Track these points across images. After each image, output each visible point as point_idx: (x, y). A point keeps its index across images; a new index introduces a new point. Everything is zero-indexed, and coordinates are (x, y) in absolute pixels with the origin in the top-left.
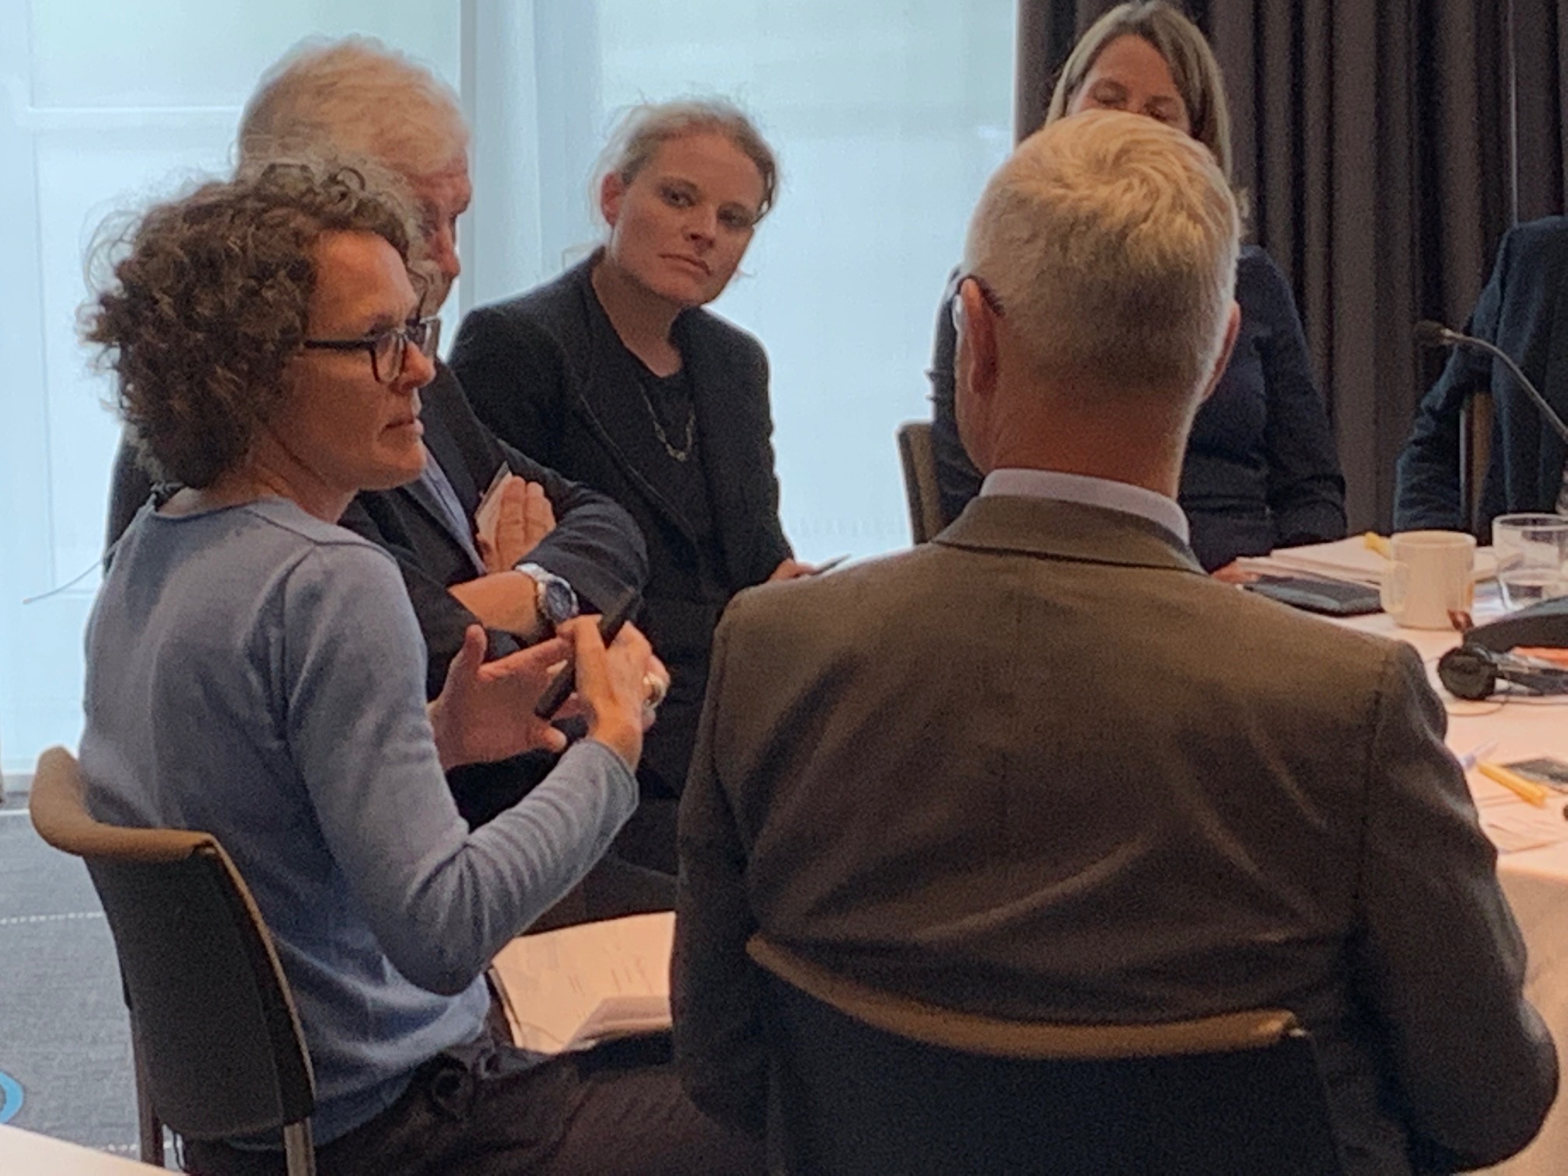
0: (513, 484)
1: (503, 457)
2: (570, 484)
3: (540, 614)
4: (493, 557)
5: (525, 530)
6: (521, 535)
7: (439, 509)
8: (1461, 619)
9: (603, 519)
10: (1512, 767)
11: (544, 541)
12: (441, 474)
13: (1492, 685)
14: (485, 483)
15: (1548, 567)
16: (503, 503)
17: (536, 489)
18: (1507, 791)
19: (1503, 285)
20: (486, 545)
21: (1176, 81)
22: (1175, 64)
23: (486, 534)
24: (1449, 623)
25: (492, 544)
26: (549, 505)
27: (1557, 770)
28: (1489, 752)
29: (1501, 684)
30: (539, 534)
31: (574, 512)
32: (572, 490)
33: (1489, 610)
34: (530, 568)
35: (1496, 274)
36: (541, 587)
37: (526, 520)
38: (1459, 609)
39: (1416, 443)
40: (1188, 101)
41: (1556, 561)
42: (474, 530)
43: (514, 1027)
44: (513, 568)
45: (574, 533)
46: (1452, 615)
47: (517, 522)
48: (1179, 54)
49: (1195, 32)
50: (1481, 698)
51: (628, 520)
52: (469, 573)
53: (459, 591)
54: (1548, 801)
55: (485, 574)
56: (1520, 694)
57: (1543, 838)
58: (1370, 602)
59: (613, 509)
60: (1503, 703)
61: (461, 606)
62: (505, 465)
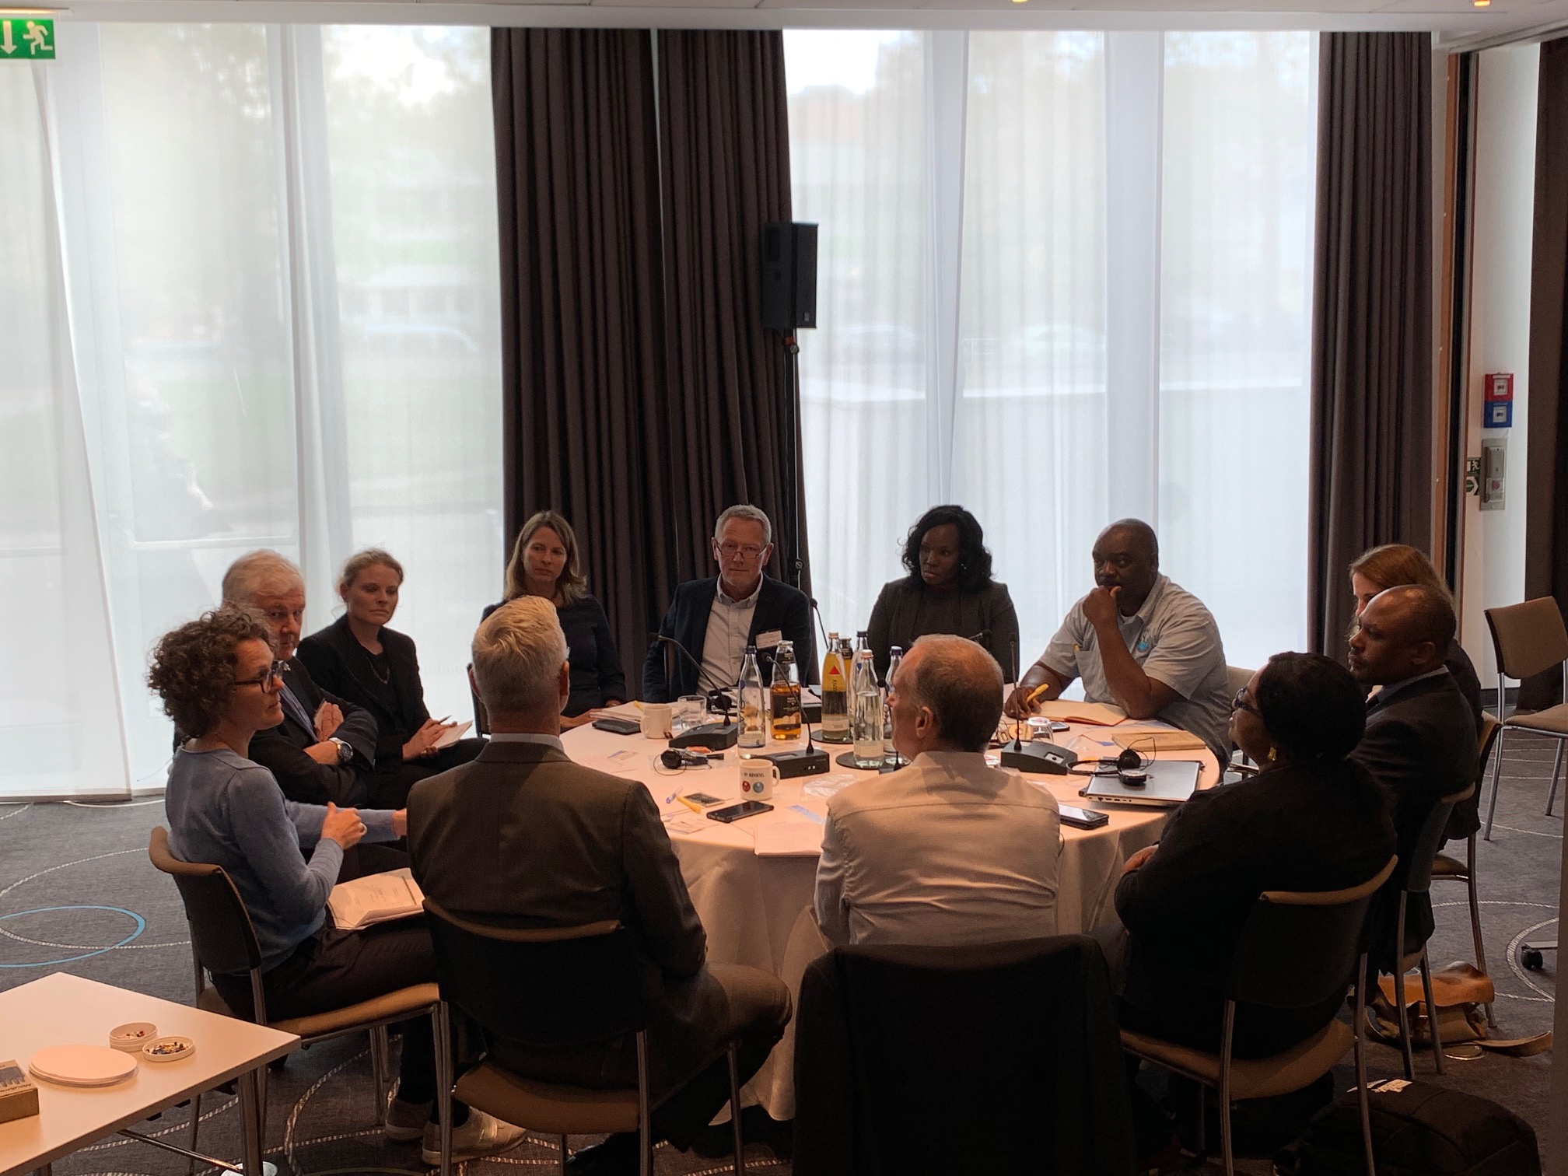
0: (327, 706)
1: (323, 696)
2: (349, 704)
3: (339, 757)
4: (321, 735)
5: (332, 722)
6: (330, 724)
7: (299, 719)
8: (668, 735)
9: (362, 717)
10: (688, 797)
11: (339, 727)
12: (301, 706)
13: (681, 762)
14: (317, 705)
15: (696, 713)
16: (323, 713)
17: (336, 706)
18: (688, 808)
19: (677, 606)
20: (318, 730)
21: (562, 542)
22: (561, 536)
23: (318, 724)
24: (664, 736)
25: (320, 728)
26: (341, 712)
27: (704, 798)
28: (680, 791)
29: (683, 762)
30: (337, 724)
31: (351, 715)
32: (350, 705)
33: (678, 731)
34: (334, 739)
35: (674, 601)
36: (339, 747)
37: (333, 718)
38: (667, 732)
39: (649, 659)
40: (566, 547)
41: (699, 709)
42: (313, 723)
43: (335, 919)
44: (328, 740)
45: (351, 724)
46: (665, 734)
47: (329, 720)
48: (563, 533)
49: (566, 523)
50: (675, 768)
51: (371, 717)
52: (312, 742)
53: (309, 751)
54: (702, 811)
55: (318, 742)
56: (690, 765)
57: (701, 827)
58: (636, 729)
59: (365, 712)
60: (685, 769)
61: (309, 756)
62: (324, 699)
